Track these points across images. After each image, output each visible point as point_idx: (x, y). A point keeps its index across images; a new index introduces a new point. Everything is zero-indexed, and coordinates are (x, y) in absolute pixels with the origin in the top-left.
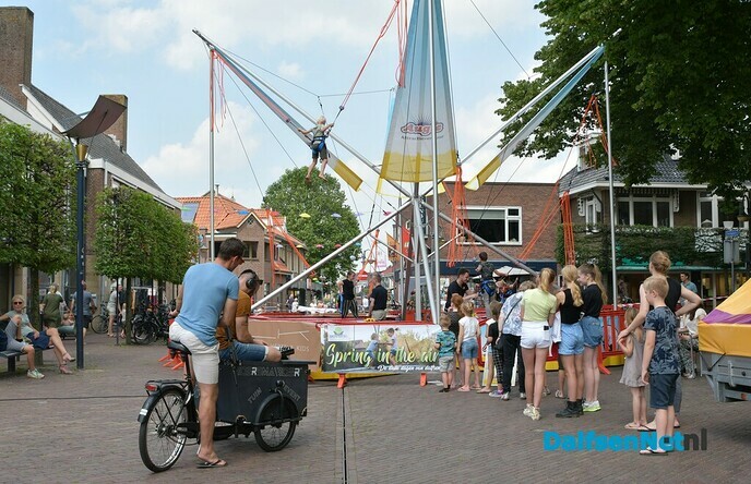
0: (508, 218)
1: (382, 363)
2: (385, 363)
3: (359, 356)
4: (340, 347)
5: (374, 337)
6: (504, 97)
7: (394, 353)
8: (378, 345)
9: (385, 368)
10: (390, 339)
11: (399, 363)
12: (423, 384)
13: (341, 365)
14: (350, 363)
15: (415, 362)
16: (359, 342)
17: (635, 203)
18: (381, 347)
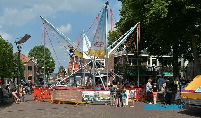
0: (101, 62)
1: (96, 100)
2: (97, 100)
3: (91, 98)
4: (86, 96)
5: (94, 94)
7: (99, 97)
8: (95, 96)
9: (97, 101)
10: (98, 94)
11: (100, 100)
12: (106, 104)
13: (87, 100)
14: (89, 100)
15: (104, 100)
16: (91, 95)
18: (96, 96)
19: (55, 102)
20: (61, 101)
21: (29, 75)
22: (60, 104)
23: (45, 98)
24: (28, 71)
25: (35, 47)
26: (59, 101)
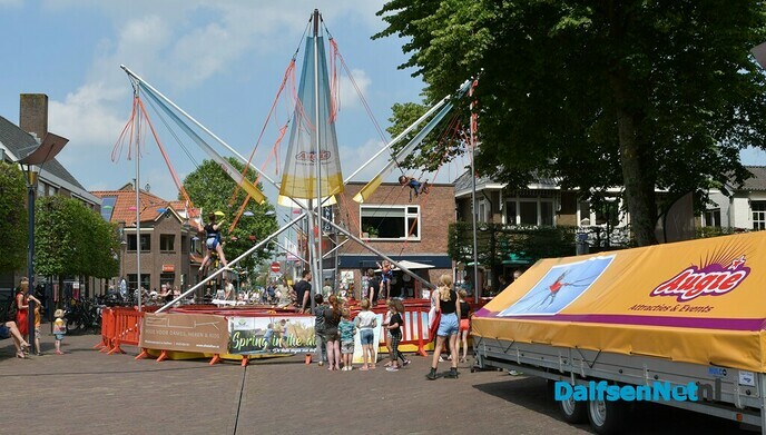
0: (407, 216)
3: (258, 342)
4: (243, 334)
5: (270, 327)
6: (393, 117)
7: (285, 338)
8: (273, 333)
10: (282, 328)
12: (308, 362)
13: (244, 349)
14: (251, 347)
15: (302, 346)
16: (259, 330)
17: (521, 203)
18: (275, 334)
19: (152, 355)
20: (167, 352)
21: (164, 269)
22: (164, 359)
23: (124, 342)
24: (159, 251)
25: (201, 164)
26: (160, 352)
